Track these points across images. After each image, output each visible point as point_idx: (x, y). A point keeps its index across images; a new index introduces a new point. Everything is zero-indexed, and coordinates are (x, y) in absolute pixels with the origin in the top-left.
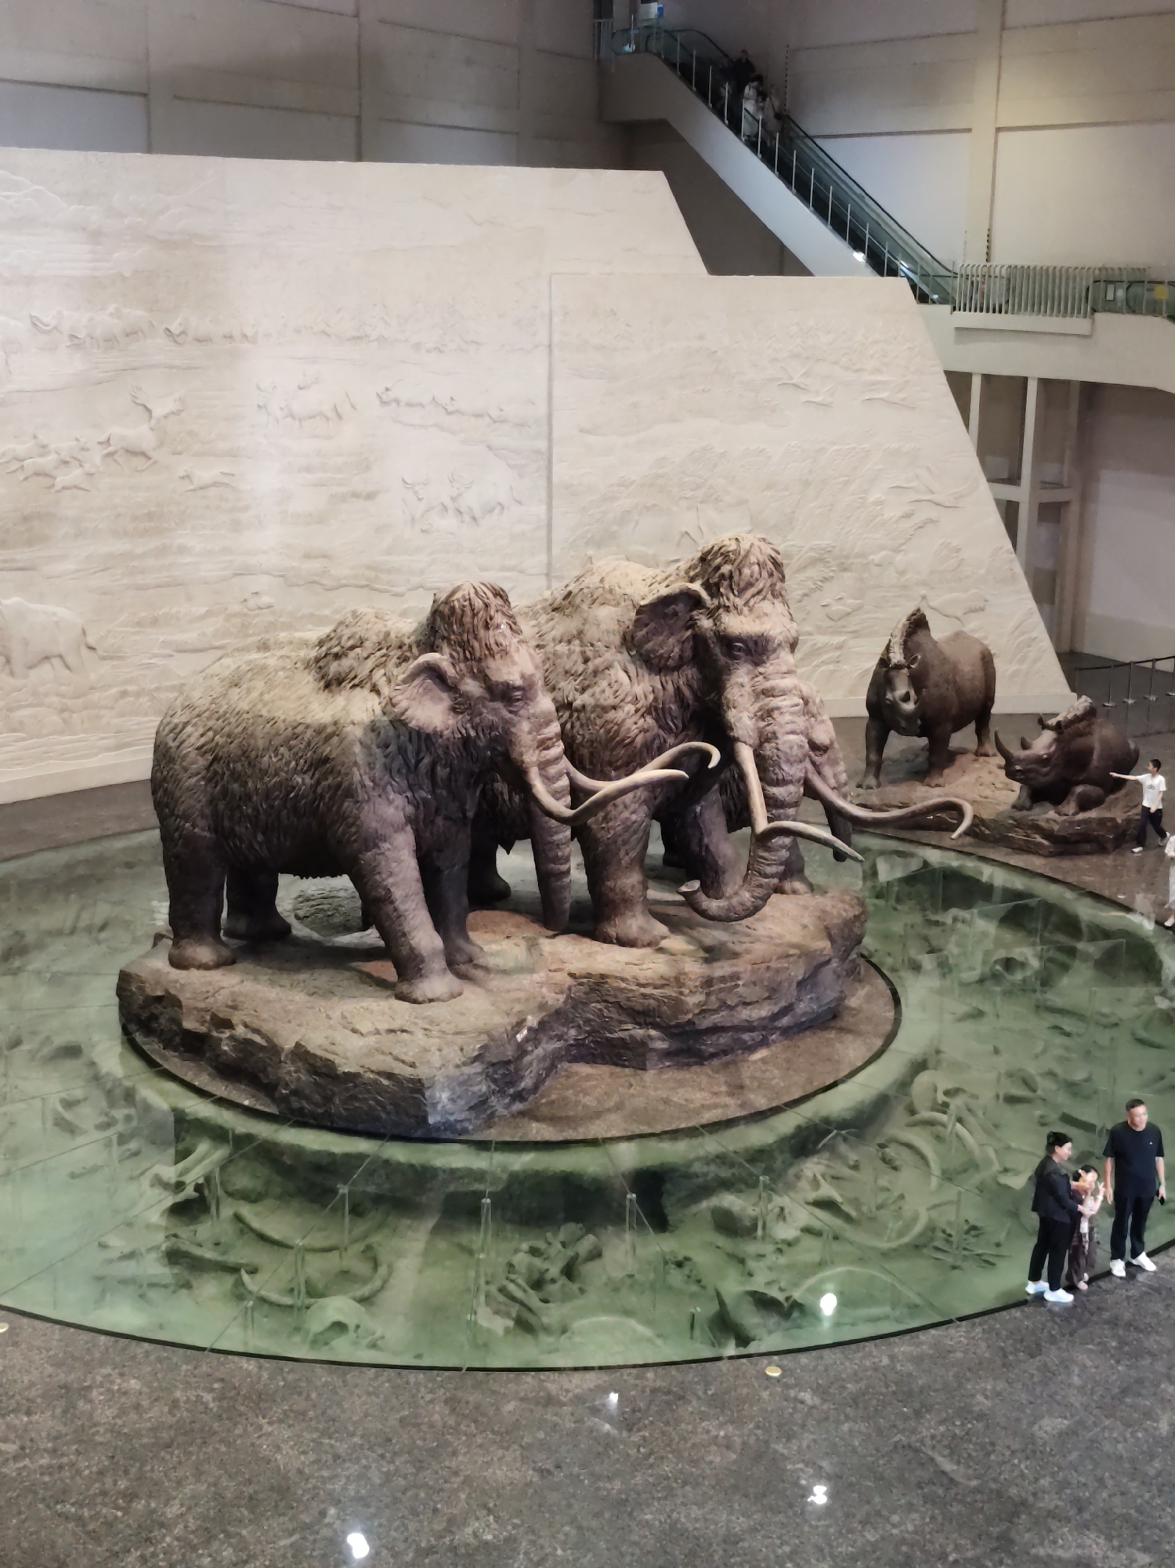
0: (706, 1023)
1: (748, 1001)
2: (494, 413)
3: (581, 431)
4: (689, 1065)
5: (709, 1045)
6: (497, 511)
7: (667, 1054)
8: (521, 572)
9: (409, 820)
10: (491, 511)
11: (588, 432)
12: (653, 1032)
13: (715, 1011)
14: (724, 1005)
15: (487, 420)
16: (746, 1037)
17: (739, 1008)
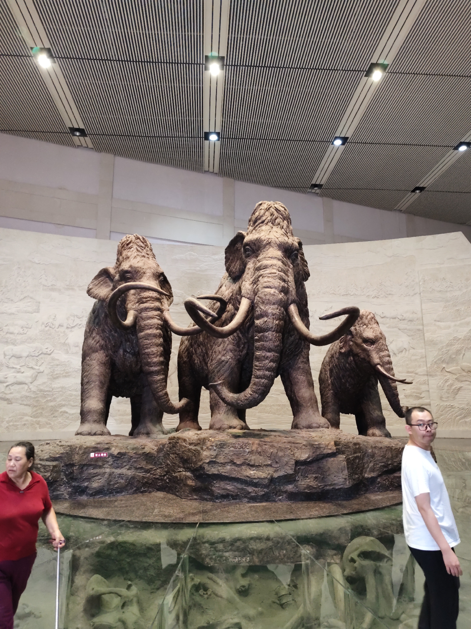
0: (214, 470)
1: (252, 463)
2: (400, 317)
3: (435, 321)
4: (206, 500)
5: (218, 487)
6: (404, 351)
7: (195, 490)
8: (416, 374)
9: (102, 347)
10: (402, 351)
11: (438, 321)
12: (188, 474)
13: (224, 464)
14: (232, 463)
15: (397, 319)
16: (250, 489)
17: (243, 467)
